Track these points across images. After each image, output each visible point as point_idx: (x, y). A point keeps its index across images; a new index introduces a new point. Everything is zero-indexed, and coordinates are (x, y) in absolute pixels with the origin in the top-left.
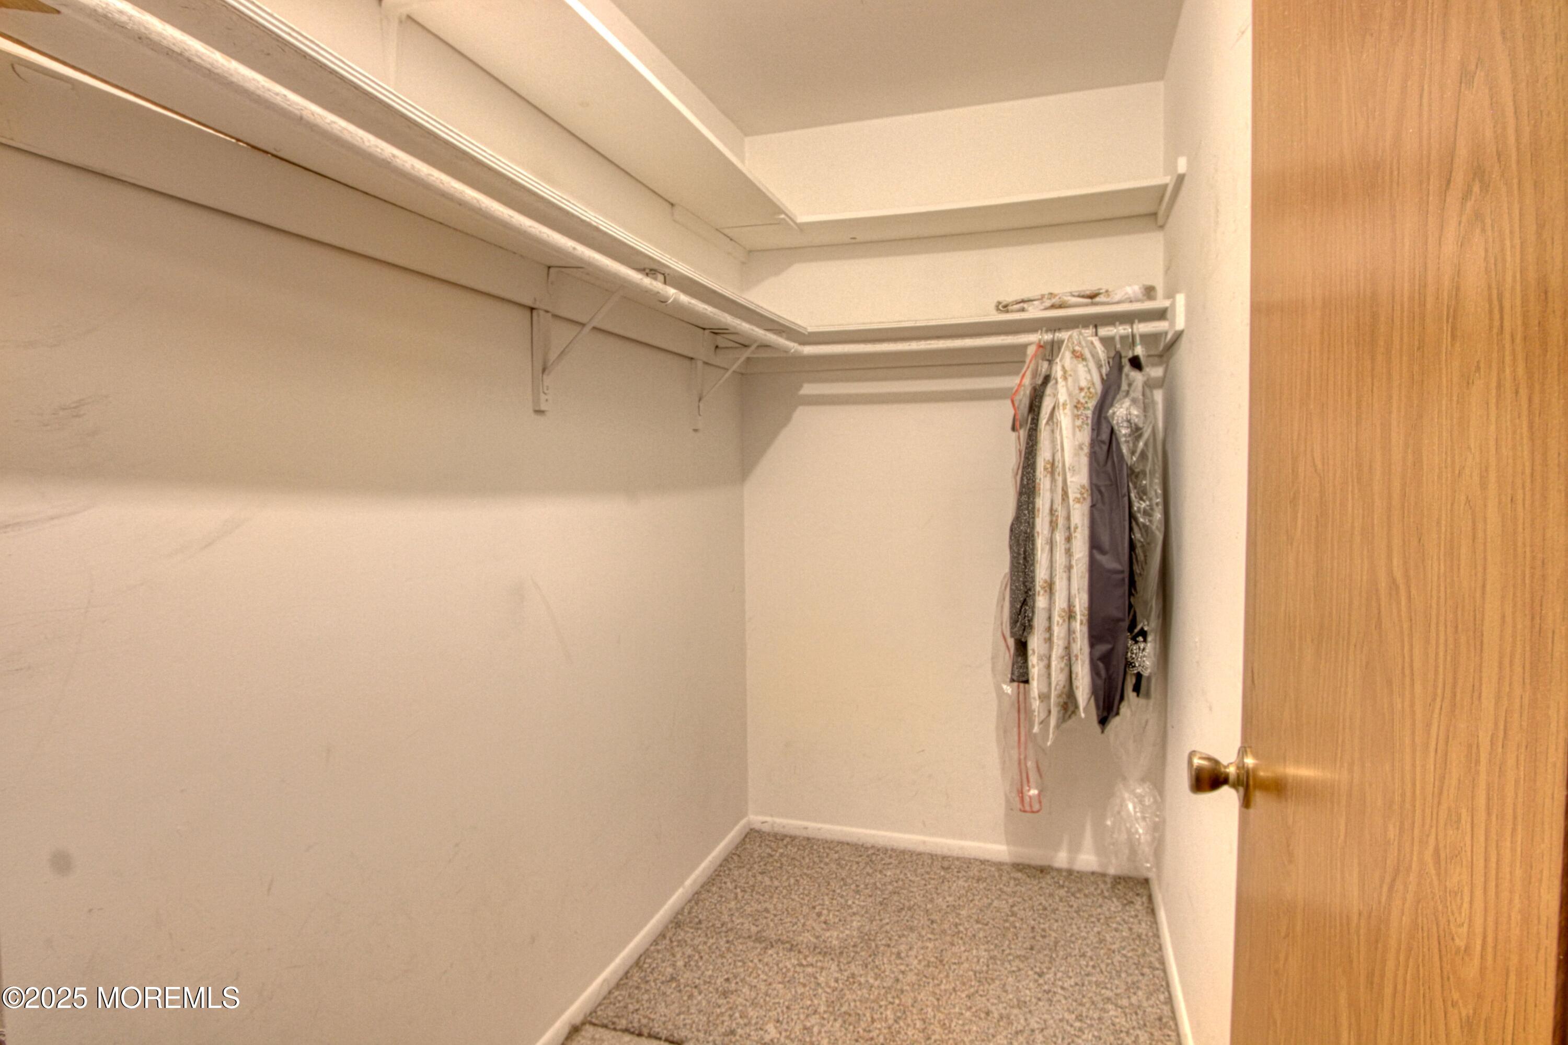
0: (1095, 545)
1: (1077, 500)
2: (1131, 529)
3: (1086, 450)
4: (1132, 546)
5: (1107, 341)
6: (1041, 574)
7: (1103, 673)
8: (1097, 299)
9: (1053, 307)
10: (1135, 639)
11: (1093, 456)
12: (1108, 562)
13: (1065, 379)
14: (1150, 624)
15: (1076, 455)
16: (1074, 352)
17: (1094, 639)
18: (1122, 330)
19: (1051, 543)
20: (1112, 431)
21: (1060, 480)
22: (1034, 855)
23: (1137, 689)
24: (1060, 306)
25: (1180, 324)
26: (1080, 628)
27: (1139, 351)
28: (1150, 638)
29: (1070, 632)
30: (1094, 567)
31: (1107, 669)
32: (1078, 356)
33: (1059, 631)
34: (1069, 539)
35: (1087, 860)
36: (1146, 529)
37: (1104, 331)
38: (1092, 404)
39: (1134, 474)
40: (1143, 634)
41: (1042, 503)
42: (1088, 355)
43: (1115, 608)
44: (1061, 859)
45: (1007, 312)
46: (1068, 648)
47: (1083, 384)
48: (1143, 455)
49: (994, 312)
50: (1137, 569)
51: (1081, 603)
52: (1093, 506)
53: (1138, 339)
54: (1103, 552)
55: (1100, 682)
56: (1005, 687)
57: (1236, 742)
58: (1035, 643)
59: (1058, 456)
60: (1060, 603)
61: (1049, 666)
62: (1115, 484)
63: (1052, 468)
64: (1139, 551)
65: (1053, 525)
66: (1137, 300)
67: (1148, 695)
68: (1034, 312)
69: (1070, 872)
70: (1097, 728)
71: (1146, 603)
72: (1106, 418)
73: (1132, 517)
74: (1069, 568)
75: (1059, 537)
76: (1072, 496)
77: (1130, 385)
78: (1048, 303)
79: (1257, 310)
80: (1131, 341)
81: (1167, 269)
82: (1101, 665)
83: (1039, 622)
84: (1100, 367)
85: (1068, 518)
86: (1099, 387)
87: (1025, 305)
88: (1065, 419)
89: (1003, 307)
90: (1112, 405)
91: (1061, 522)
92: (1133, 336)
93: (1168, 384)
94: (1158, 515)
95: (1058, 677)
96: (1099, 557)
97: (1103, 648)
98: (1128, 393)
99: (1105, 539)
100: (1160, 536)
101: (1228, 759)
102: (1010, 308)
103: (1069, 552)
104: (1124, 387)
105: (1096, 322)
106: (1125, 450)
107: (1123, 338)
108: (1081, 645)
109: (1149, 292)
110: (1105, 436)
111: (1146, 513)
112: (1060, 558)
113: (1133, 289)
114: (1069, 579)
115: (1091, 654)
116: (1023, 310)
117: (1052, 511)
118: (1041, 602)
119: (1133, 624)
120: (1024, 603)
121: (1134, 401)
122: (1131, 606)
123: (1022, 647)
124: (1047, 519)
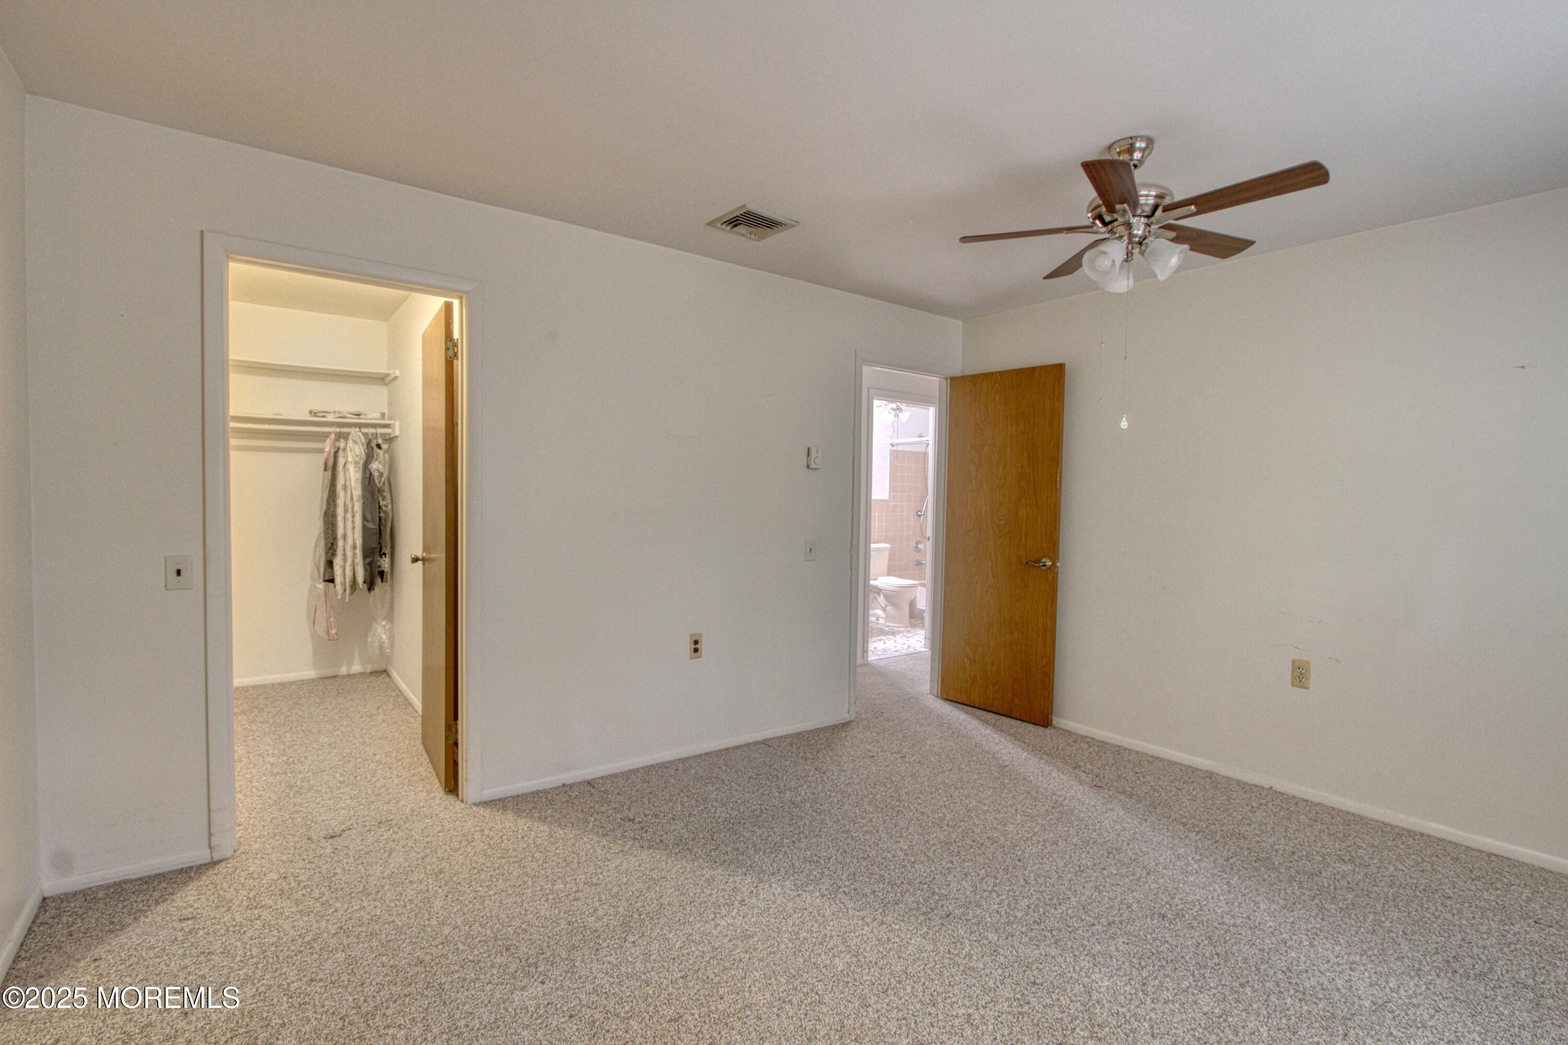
0: (364, 518)
1: (357, 501)
2: (379, 512)
3: (360, 480)
4: (380, 519)
5: (365, 434)
6: (340, 531)
7: (369, 570)
8: (361, 417)
9: (340, 417)
10: (381, 557)
11: (363, 483)
12: (370, 525)
13: (351, 451)
14: (387, 550)
15: (356, 482)
16: (353, 440)
17: (365, 556)
18: (372, 430)
19: (345, 519)
20: (371, 474)
21: (349, 492)
22: (330, 672)
23: (382, 578)
24: (344, 417)
25: (397, 433)
26: (359, 552)
27: (380, 441)
28: (387, 556)
29: (354, 555)
30: (364, 528)
31: (371, 568)
32: (355, 442)
33: (349, 554)
34: (353, 516)
35: (357, 668)
36: (385, 512)
37: (364, 430)
38: (362, 462)
39: (380, 491)
40: (385, 554)
41: (340, 502)
42: (358, 440)
43: (374, 544)
44: (343, 671)
45: (315, 416)
46: (353, 561)
47: (358, 454)
48: (384, 484)
49: (309, 415)
50: (382, 528)
51: (359, 542)
52: (364, 503)
53: (379, 436)
54: (368, 521)
55: (368, 574)
56: (318, 585)
57: (421, 549)
58: (338, 562)
59: (348, 483)
60: (350, 541)
61: (344, 571)
62: (372, 494)
63: (345, 488)
64: (383, 521)
65: (346, 511)
66: (378, 419)
67: (386, 582)
68: (330, 418)
69: (349, 675)
70: (367, 592)
71: (386, 542)
72: (368, 469)
73: (380, 507)
74: (353, 528)
75: (349, 515)
76: (355, 498)
77: (378, 455)
78: (338, 415)
79: (425, 429)
80: (376, 436)
81: (390, 405)
82: (368, 567)
83: (340, 552)
84: (363, 445)
85: (353, 508)
86: (364, 456)
87: (326, 414)
88: (351, 468)
89: (313, 413)
90: (370, 463)
91: (350, 509)
92: (377, 434)
93: (391, 453)
94: (390, 507)
95: (349, 573)
96: (366, 523)
97: (369, 560)
98: (377, 459)
99: (369, 518)
100: (391, 515)
101: (420, 556)
102: (318, 414)
103: (353, 522)
104: (375, 456)
105: (360, 426)
106: (377, 481)
107: (372, 434)
108: (359, 559)
109: (383, 415)
110: (368, 475)
111: (386, 506)
112: (349, 524)
113: (377, 415)
114: (353, 533)
115: (364, 563)
116: (323, 417)
117: (345, 505)
118: (340, 543)
119: (381, 550)
120: (332, 544)
121: (380, 462)
122: (380, 543)
123: (330, 564)
124: (343, 509)
